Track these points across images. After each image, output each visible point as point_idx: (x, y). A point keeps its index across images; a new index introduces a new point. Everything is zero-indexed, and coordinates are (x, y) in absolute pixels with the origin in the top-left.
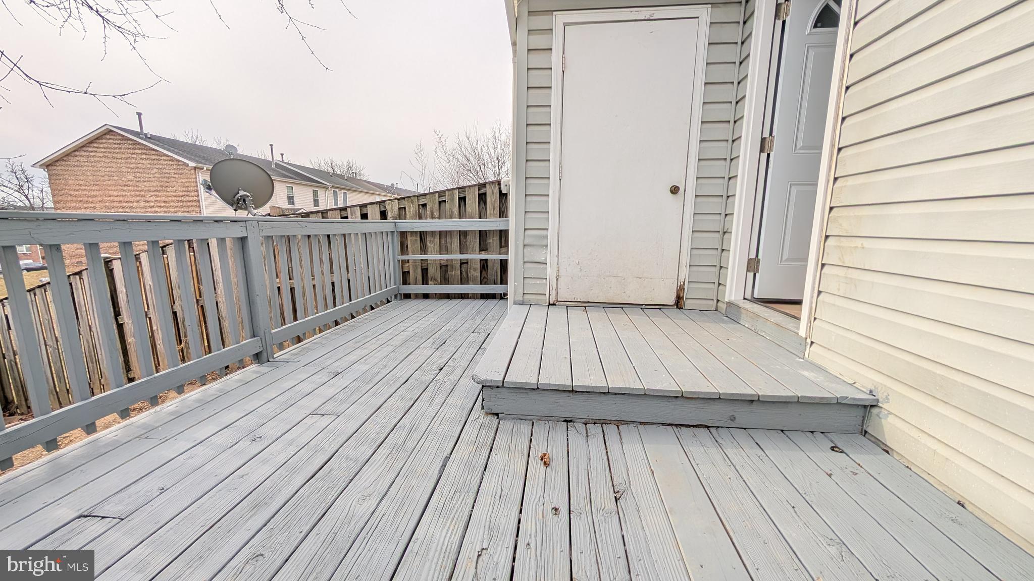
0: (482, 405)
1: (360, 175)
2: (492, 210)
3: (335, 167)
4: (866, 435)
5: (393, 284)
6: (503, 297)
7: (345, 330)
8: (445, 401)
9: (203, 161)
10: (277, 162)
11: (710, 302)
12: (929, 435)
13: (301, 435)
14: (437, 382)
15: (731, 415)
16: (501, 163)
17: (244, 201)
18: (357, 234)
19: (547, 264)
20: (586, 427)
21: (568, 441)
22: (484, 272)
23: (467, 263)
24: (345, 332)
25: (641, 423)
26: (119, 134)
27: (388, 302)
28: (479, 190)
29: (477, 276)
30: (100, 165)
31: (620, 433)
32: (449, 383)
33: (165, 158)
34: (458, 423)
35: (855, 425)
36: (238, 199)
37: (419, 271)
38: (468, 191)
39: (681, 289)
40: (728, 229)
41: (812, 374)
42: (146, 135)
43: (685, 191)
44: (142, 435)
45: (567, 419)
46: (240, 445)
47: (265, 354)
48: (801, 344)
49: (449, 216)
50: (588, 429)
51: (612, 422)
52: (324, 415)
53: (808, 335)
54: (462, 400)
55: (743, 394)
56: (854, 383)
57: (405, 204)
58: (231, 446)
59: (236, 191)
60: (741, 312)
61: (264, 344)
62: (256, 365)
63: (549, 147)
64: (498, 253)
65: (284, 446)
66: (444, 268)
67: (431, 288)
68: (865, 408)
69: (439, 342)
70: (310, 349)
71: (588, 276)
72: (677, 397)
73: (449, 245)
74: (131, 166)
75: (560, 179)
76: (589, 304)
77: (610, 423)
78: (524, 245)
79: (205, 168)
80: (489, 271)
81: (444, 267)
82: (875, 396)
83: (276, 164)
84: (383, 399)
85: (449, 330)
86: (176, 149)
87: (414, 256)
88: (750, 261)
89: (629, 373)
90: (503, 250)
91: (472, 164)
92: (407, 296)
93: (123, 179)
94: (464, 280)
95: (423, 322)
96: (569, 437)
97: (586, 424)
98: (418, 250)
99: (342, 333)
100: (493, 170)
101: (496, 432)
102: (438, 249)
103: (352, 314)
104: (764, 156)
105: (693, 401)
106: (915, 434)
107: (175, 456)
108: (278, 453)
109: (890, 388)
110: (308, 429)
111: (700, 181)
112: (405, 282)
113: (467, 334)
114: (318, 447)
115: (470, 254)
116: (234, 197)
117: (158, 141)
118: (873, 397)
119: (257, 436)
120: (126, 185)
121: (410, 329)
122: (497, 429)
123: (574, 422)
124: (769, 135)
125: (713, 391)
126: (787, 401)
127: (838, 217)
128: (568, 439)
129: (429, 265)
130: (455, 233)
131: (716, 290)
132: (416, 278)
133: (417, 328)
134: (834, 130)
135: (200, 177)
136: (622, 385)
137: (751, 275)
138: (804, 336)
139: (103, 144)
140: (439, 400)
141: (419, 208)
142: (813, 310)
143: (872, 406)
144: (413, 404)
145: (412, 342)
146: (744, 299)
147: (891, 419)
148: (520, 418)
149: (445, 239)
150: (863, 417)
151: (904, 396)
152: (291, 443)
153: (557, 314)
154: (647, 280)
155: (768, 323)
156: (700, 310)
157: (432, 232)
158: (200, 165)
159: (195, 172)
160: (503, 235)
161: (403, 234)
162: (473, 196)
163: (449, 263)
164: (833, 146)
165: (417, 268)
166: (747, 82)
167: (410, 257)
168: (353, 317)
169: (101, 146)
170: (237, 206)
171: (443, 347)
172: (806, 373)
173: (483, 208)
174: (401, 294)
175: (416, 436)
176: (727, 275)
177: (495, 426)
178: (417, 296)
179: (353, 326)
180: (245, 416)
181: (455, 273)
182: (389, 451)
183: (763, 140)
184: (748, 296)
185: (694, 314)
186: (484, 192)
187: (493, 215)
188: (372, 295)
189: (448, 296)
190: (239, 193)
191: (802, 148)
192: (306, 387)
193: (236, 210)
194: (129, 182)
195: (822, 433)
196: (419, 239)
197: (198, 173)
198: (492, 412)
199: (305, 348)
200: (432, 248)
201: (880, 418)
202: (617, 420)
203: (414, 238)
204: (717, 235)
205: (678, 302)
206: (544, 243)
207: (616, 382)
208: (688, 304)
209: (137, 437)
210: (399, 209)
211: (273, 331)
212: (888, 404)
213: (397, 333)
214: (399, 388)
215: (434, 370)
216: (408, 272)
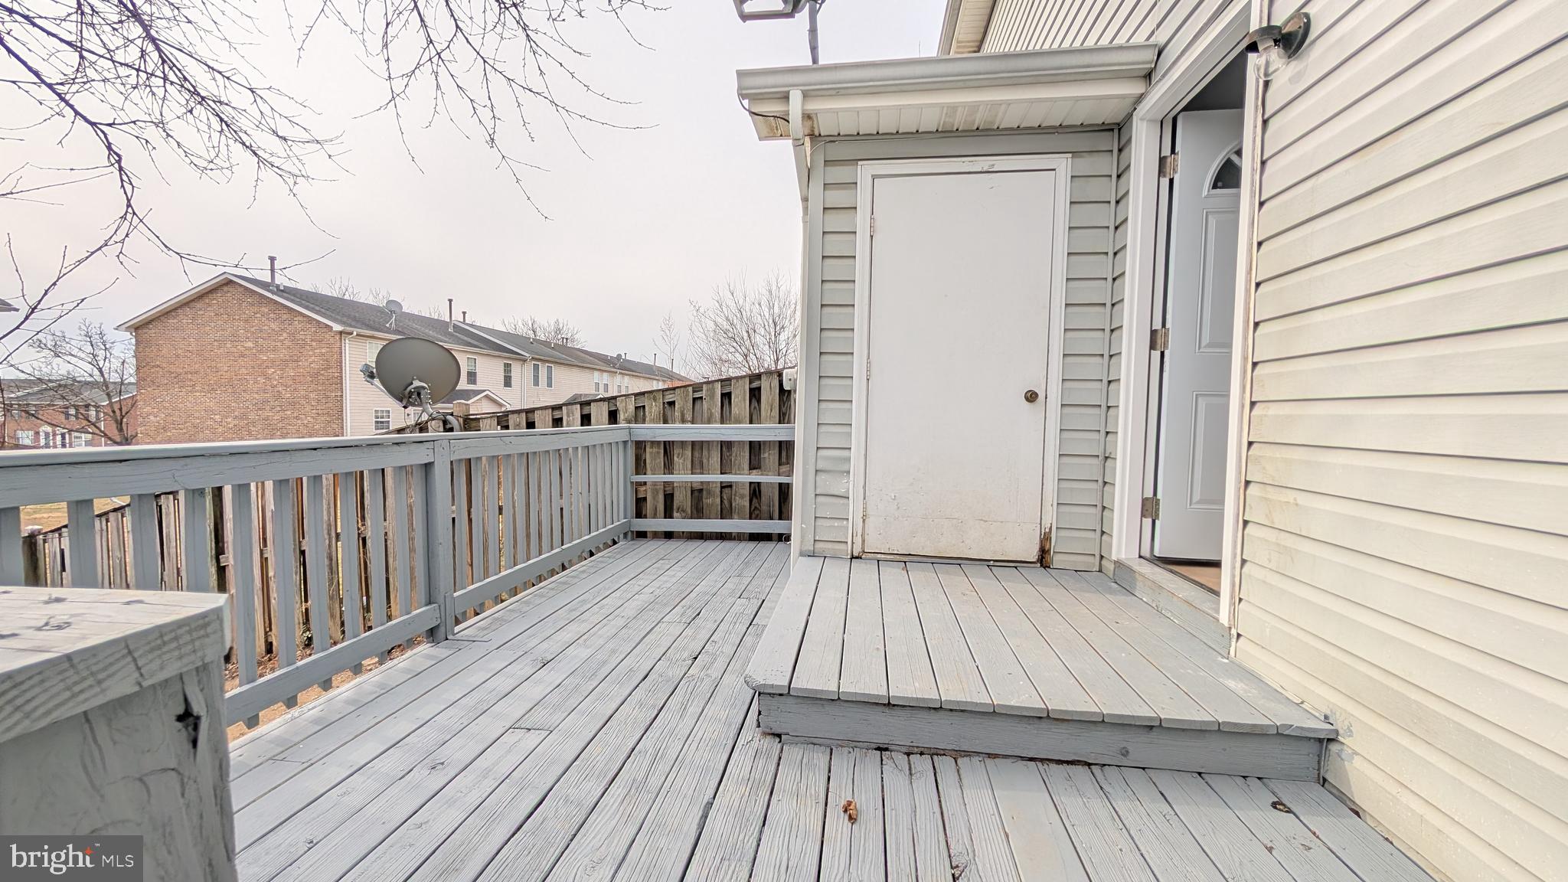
0: (758, 720)
1: (573, 341)
2: (769, 411)
3: (538, 329)
4: (1326, 785)
5: (621, 517)
6: (784, 538)
7: (553, 589)
8: (703, 710)
9: (353, 323)
10: (456, 323)
11: (1091, 559)
12: (1412, 791)
13: (500, 760)
14: (691, 679)
15: (1122, 746)
16: (778, 328)
17: (419, 394)
18: (577, 448)
19: (848, 498)
20: (909, 760)
21: (882, 781)
22: (755, 500)
23: (731, 486)
24: (552, 593)
25: (990, 755)
26: (241, 285)
27: (615, 543)
28: (750, 383)
29: (744, 506)
30: (208, 328)
31: (958, 771)
32: (707, 681)
33: (301, 318)
34: (722, 747)
35: (1308, 768)
36: (410, 391)
37: (661, 497)
38: (735, 384)
39: (1045, 538)
40: (1110, 453)
41: (1241, 685)
42: (278, 286)
43: (1046, 398)
44: (277, 755)
45: (881, 746)
46: (414, 776)
47: (442, 629)
48: (1223, 636)
49: (706, 420)
50: (912, 763)
51: (946, 752)
52: (530, 730)
53: (1232, 623)
54: (727, 711)
55: (1138, 717)
56: (1302, 703)
57: (645, 401)
58: (400, 776)
59: (410, 381)
60: (1134, 577)
61: (443, 614)
62: (429, 645)
63: (852, 336)
64: (776, 473)
65: (476, 778)
66: (696, 494)
67: (677, 524)
68: (1320, 742)
69: (691, 613)
70: (505, 621)
71: (908, 517)
72: (1040, 718)
73: (705, 461)
74: (252, 329)
75: (868, 380)
76: (911, 558)
77: (944, 755)
78: (816, 471)
79: (355, 333)
80: (763, 499)
81: (698, 493)
82: (1332, 725)
83: (455, 327)
84: (614, 706)
85: (706, 593)
86: (317, 305)
87: (654, 477)
88: (1144, 501)
89: (971, 677)
90: (784, 468)
91: (736, 329)
92: (642, 535)
93: (239, 347)
94: (725, 513)
95: (665, 579)
96: (884, 776)
97: (908, 754)
98: (661, 468)
99: (550, 595)
100: (768, 337)
101: (779, 765)
102: (690, 466)
103: (563, 564)
104: (1156, 354)
105: (1066, 724)
106: (1393, 789)
107: (325, 790)
108: (469, 789)
109: (1352, 715)
110: (509, 751)
111: (1068, 384)
112: (639, 514)
113: (731, 600)
114: (524, 782)
115: (735, 474)
116: (405, 389)
117: (294, 295)
118: (1329, 727)
119: (438, 762)
120: (243, 356)
121: (648, 590)
122: (780, 758)
123: (891, 751)
124: (1161, 327)
125: (1093, 710)
126: (1203, 728)
127: (1260, 456)
128: (882, 778)
129: (676, 489)
130: (715, 444)
131: (1098, 541)
132: (656, 508)
133: (658, 588)
134: (1245, 338)
135: (347, 345)
136: (961, 698)
137: (1148, 522)
138: (1227, 625)
139: (218, 298)
140: (694, 709)
141: (664, 408)
142: (1237, 586)
143: (1329, 740)
144: (657, 715)
145: (652, 613)
146: (1140, 557)
147: (1357, 762)
148: (812, 742)
149: (700, 451)
150: (1318, 756)
151: (1373, 729)
152: (486, 773)
153: (864, 573)
154: (995, 523)
155: (1175, 599)
156: (1076, 571)
157: (682, 442)
158: (349, 329)
159: (341, 339)
160: (785, 449)
161: (640, 446)
162: (742, 392)
163: (705, 487)
164: (1245, 359)
165: (657, 493)
166: (1125, 254)
167: (649, 478)
168: (564, 568)
169: (215, 302)
170: (409, 401)
171: (697, 620)
172: (1231, 684)
173: (755, 408)
174: (632, 532)
175: (663, 767)
176: (1112, 519)
177: (777, 754)
178: (656, 535)
179: (564, 583)
180: (419, 728)
181: (713, 501)
182: (625, 791)
183: (1153, 333)
184: (1146, 552)
185: (1066, 577)
186: (758, 386)
187: (770, 419)
188: (592, 534)
189: (701, 536)
190: (412, 383)
191: (1209, 346)
192: (503, 683)
193: (405, 407)
194: (247, 352)
195: (1259, 778)
196: (662, 451)
197: (345, 340)
198: (773, 731)
199: (497, 619)
200: (681, 466)
201: (1342, 759)
202: (954, 750)
203: (655, 450)
204: (1095, 461)
205: (1043, 558)
206: (845, 468)
207: (952, 692)
208: (1057, 561)
209: (271, 759)
210: (636, 408)
211: (456, 594)
212: (1351, 738)
213: (630, 595)
214: (636, 688)
215: (684, 660)
216: (645, 499)
